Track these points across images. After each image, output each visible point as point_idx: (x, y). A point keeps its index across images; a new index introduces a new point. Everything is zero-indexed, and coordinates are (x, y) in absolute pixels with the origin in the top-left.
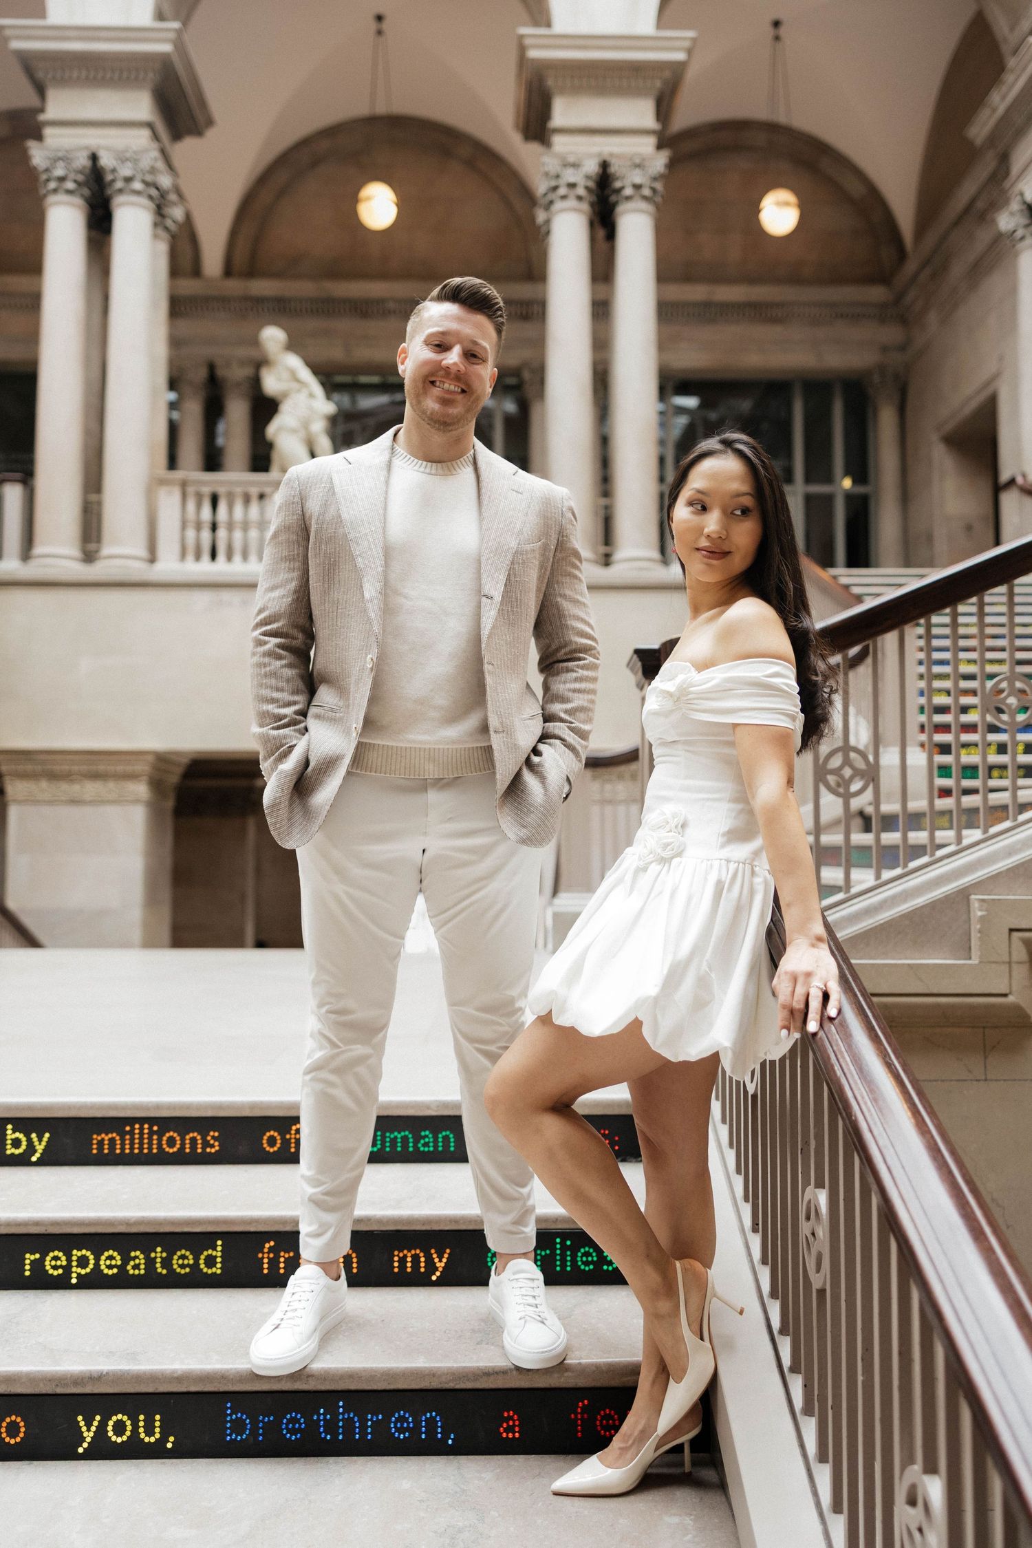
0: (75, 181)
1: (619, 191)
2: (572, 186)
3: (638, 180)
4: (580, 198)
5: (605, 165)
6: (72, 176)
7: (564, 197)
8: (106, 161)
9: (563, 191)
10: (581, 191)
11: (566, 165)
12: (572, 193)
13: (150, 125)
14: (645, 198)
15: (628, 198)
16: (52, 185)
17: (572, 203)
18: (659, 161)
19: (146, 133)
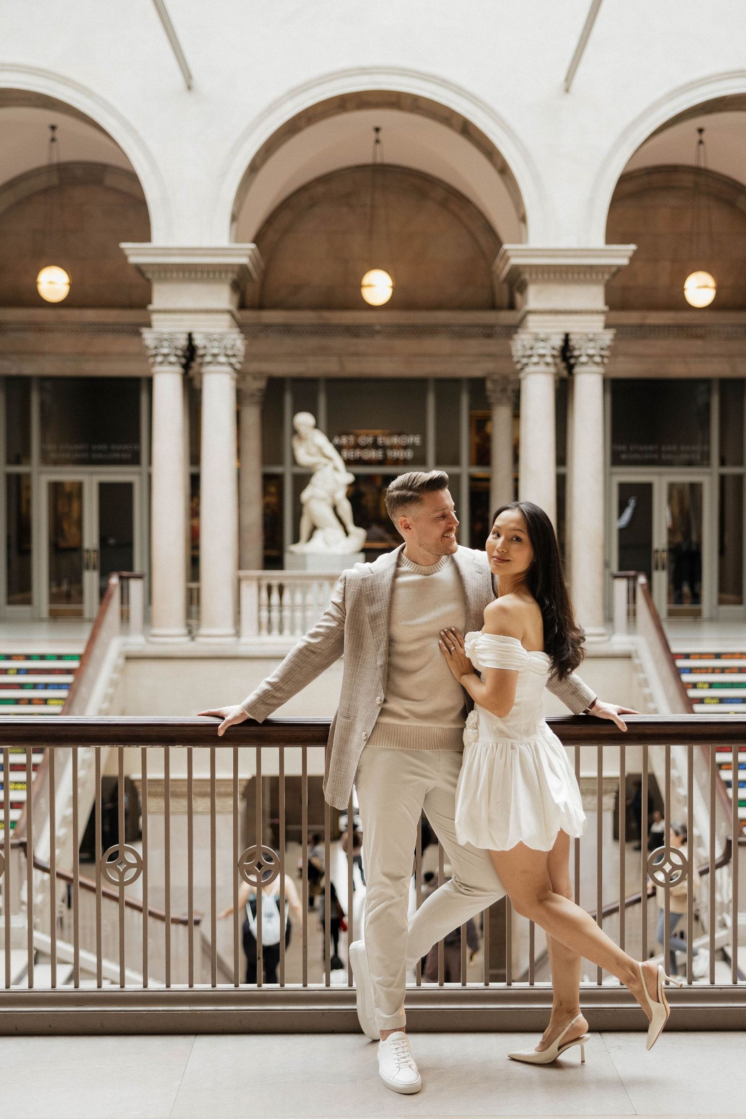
0: (176, 355)
1: (577, 357)
2: (542, 356)
3: (591, 352)
4: (547, 364)
5: (567, 339)
6: (174, 351)
7: (537, 364)
8: (199, 341)
9: (535, 359)
10: (549, 359)
11: (537, 339)
12: (542, 360)
13: (229, 312)
14: (597, 364)
15: (583, 364)
16: (159, 359)
17: (542, 367)
18: (607, 337)
19: (227, 318)
